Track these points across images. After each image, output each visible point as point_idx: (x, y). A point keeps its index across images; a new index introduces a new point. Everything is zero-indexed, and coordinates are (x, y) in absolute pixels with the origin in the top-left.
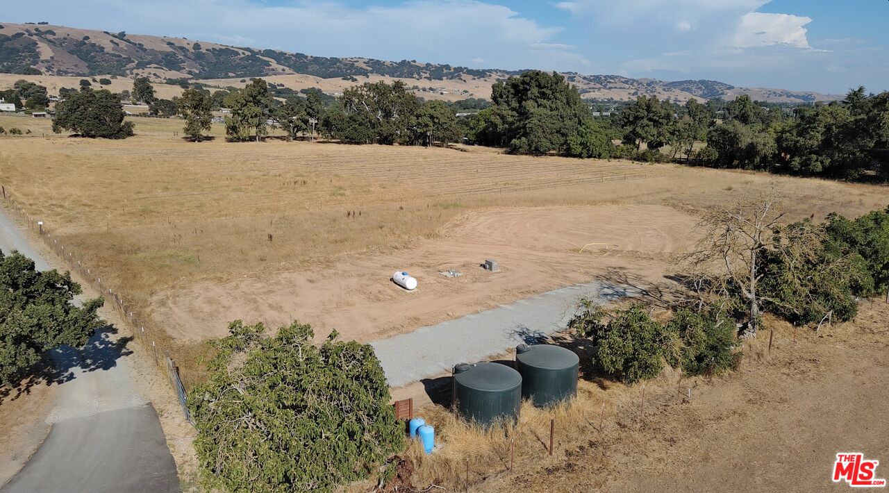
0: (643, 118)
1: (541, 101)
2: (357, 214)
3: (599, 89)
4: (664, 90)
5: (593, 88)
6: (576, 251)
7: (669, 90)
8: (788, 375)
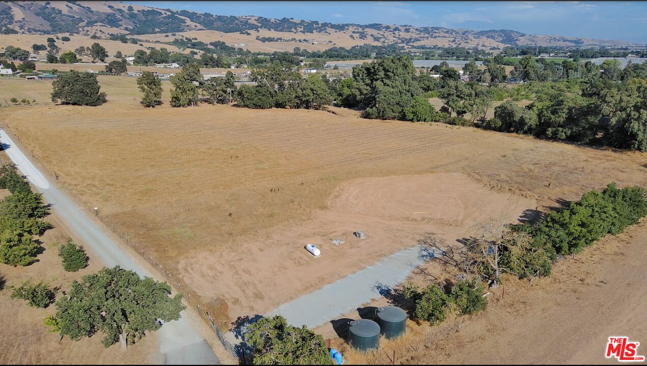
0: (453, 95)
1: (386, 81)
2: (276, 190)
3: (427, 38)
4: (475, 37)
5: (423, 37)
6: (408, 219)
7: (478, 37)
8: (510, 313)
